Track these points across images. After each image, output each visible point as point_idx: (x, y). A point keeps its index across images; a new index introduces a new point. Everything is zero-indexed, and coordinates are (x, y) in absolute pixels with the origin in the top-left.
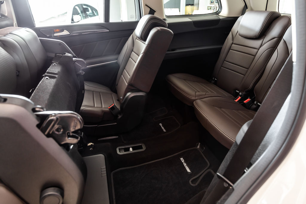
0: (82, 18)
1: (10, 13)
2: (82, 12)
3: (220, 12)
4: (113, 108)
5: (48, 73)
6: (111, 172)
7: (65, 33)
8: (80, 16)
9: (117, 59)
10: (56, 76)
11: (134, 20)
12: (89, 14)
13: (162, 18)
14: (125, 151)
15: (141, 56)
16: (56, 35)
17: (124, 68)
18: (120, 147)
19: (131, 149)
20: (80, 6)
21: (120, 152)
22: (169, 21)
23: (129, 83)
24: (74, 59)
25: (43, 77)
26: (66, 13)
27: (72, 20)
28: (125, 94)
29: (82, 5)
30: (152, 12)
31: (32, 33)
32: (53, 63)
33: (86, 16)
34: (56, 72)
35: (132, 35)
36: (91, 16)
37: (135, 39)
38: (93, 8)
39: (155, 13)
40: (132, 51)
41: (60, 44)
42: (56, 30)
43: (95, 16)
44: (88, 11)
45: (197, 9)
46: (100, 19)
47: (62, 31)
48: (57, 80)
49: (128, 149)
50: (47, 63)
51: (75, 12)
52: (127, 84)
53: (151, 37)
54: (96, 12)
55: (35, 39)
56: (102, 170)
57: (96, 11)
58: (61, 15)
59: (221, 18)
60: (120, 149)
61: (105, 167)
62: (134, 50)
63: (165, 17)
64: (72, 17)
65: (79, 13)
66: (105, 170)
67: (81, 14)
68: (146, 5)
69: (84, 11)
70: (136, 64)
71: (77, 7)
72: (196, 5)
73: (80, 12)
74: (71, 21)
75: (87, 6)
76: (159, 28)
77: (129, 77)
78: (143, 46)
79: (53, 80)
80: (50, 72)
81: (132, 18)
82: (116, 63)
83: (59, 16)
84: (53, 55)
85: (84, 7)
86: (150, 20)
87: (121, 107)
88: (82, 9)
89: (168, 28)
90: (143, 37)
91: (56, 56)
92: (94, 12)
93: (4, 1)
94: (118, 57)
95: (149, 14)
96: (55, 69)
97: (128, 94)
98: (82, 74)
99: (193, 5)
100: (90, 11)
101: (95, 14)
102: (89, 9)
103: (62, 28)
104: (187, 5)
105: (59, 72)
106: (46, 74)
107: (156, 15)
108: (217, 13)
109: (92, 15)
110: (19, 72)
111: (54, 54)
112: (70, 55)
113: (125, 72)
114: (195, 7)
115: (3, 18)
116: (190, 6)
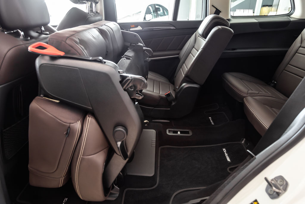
0: (153, 17)
1: (101, 10)
2: (154, 12)
3: (292, 14)
4: (169, 95)
5: (125, 55)
6: (160, 147)
7: (139, 28)
8: (151, 15)
9: (178, 54)
10: (131, 58)
11: (199, 19)
12: (160, 13)
13: (225, 18)
14: (173, 133)
15: (200, 51)
16: (131, 29)
17: (184, 62)
18: (170, 130)
19: (179, 133)
20: (153, 6)
21: (169, 133)
22: (234, 21)
23: (186, 75)
24: (144, 48)
25: (122, 58)
26: (140, 12)
27: (145, 19)
28: (181, 84)
29: (155, 5)
30: (218, 12)
31: (117, 26)
32: (129, 50)
33: (158, 15)
34: (130, 56)
35: (195, 33)
36: (161, 16)
37: (197, 36)
38: (164, 8)
39: (221, 14)
40: (194, 47)
41: (135, 36)
42: (132, 26)
43: (165, 15)
44: (160, 11)
45: (276, 10)
46: (169, 18)
47: (137, 26)
48: (131, 61)
49: (177, 132)
50: (124, 49)
51: (148, 12)
52: (184, 76)
53: (211, 35)
54: (166, 12)
55: (118, 30)
56: (153, 142)
57: (167, 10)
58: (136, 14)
59: (292, 20)
60: (169, 131)
61: (155, 140)
62: (195, 47)
63: (230, 18)
64: (145, 16)
65: (151, 13)
66: (155, 142)
67: (153, 14)
68: (213, 6)
69: (156, 10)
70: (194, 59)
71: (150, 7)
72: (275, 6)
73: (152, 11)
74: (143, 19)
75: (159, 6)
76: (220, 27)
77: (187, 69)
78: (203, 42)
79: (128, 60)
80: (127, 55)
81: (198, 17)
82: (178, 57)
83: (133, 14)
84: (128, 44)
85: (157, 7)
86: (213, 19)
87: (176, 96)
88: (154, 9)
89: (229, 27)
90: (204, 35)
91: (131, 45)
92: (165, 11)
93: (99, 2)
94: (180, 52)
95: (214, 14)
96: (130, 53)
97: (184, 84)
98: (148, 61)
99: (271, 6)
100: (161, 11)
101: (166, 14)
102: (161, 8)
103: (136, 25)
104: (263, 6)
105: (132, 56)
106: (124, 56)
107: (221, 15)
108: (289, 15)
109: (163, 14)
110: (107, 52)
111: (130, 44)
112: (141, 44)
113: (184, 66)
114: (273, 8)
115: (97, 14)
116: (267, 7)
